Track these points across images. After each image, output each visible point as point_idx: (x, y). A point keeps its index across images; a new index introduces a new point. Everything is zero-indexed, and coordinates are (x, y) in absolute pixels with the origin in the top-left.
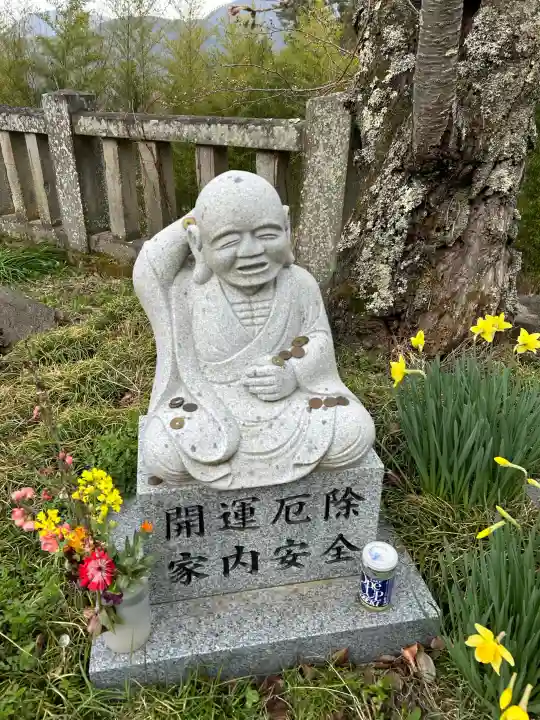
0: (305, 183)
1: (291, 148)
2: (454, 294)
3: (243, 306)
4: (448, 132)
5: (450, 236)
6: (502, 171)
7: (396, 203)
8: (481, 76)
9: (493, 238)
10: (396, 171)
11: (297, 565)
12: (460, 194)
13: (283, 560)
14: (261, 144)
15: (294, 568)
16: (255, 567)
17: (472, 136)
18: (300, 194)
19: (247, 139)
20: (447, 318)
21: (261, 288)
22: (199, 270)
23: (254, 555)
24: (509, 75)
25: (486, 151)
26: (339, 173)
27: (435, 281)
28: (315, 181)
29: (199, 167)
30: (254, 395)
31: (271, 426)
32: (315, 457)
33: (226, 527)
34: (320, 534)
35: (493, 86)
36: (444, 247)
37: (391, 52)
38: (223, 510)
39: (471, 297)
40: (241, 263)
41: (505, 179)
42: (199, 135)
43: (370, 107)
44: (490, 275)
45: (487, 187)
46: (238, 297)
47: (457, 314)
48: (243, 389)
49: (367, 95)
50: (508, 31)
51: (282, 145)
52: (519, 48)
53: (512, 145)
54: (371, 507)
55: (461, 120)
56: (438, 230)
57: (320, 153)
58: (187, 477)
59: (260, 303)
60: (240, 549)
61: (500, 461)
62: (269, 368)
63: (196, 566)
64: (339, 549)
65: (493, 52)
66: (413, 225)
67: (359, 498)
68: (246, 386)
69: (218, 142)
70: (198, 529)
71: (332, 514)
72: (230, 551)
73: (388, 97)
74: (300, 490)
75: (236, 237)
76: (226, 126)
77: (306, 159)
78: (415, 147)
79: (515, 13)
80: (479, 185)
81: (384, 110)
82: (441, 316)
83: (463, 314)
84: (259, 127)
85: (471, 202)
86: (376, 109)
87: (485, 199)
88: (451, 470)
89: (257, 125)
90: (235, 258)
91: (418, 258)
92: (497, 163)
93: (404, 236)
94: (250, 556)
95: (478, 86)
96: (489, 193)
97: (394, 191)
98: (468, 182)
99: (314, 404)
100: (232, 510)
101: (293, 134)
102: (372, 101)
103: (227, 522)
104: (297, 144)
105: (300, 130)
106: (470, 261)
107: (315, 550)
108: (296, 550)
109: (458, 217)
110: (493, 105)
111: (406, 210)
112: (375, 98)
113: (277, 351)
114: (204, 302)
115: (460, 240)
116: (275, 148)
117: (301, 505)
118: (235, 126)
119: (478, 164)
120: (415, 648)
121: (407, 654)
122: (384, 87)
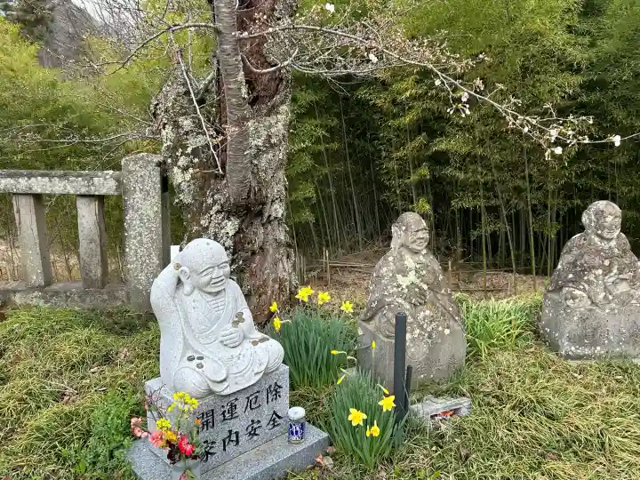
0: (127, 218)
1: (112, 193)
2: (264, 281)
3: (214, 302)
4: (250, 191)
5: (256, 247)
6: (276, 206)
7: (223, 231)
8: (256, 156)
9: (279, 244)
10: (218, 212)
11: (256, 435)
12: (257, 222)
13: (250, 433)
14: (83, 191)
15: (255, 437)
16: (237, 442)
17: (260, 190)
18: (124, 226)
19: (69, 187)
20: (264, 297)
21: (218, 293)
22: (187, 288)
23: (237, 433)
24: (270, 156)
25: (267, 197)
26: (156, 209)
27: (253, 275)
28: (136, 216)
29: (18, 211)
30: (226, 345)
31: (239, 358)
32: (263, 368)
33: (224, 420)
34: (265, 413)
35: (264, 161)
36: (254, 253)
37: (187, 133)
38: (223, 410)
39: (274, 281)
40: (214, 281)
41: (278, 210)
42: (18, 186)
43: (179, 167)
44: (281, 266)
45: (270, 216)
46: (210, 298)
47: (269, 292)
48: (220, 344)
49: (176, 160)
50: (266, 133)
51: (103, 191)
52: (272, 141)
53: (278, 191)
54: (285, 392)
55: (254, 184)
56: (248, 244)
57: (138, 195)
58: (211, 392)
59: (220, 299)
60: (230, 432)
61: (334, 352)
62: (233, 330)
63: (211, 448)
64: (274, 420)
65: (260, 144)
66: (235, 242)
67: (280, 387)
68: (222, 342)
69: (39, 191)
70: (211, 424)
71: (270, 400)
72: (226, 435)
73: (192, 162)
74: (256, 389)
75: (211, 270)
76: (47, 179)
77: (126, 201)
78: (232, 200)
79: (267, 124)
80: (266, 215)
81: (191, 170)
82: (260, 296)
83: (273, 292)
84: (80, 179)
85: (263, 225)
86: (185, 169)
87: (270, 222)
88: (309, 368)
89: (77, 177)
90: (212, 279)
91: (241, 262)
92: (273, 201)
93: (231, 250)
94: (235, 435)
95: (256, 162)
96: (272, 218)
97: (219, 224)
98: (260, 214)
99: (255, 343)
100: (227, 408)
101: (112, 184)
102: (180, 163)
103: (224, 416)
104: (116, 190)
105: (118, 180)
106: (269, 259)
107: (264, 423)
108: (255, 426)
109: (259, 234)
110: (265, 172)
111: (230, 235)
112: (182, 161)
113: (231, 321)
114: (193, 304)
115: (261, 248)
116: (97, 193)
117: (256, 397)
118: (56, 178)
119: (264, 204)
120: (321, 456)
121: (318, 460)
122: (188, 155)
